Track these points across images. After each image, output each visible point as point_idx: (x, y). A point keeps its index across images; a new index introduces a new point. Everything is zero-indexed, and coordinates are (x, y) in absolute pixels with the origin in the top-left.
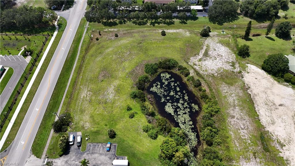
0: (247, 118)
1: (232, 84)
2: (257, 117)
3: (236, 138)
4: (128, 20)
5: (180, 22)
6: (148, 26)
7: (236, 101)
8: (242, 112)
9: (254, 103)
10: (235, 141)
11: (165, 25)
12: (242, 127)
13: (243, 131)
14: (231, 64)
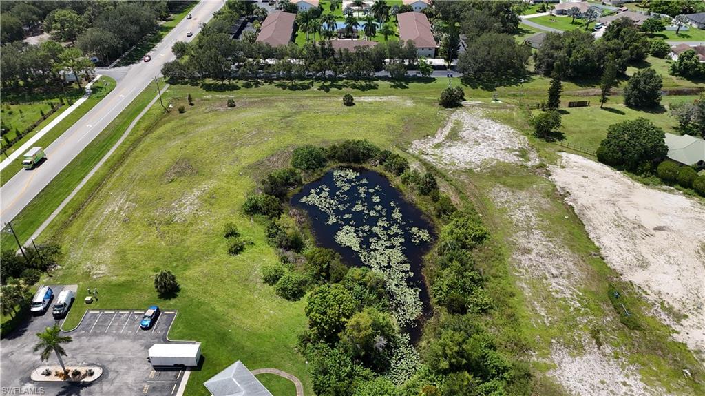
0: (566, 253)
1: (521, 187)
2: (596, 252)
3: (537, 296)
4: (266, 82)
5: (392, 86)
6: (313, 91)
7: (533, 220)
8: (551, 241)
9: (584, 223)
10: (535, 302)
11: (355, 90)
12: (554, 272)
13: (556, 280)
14: (517, 153)
